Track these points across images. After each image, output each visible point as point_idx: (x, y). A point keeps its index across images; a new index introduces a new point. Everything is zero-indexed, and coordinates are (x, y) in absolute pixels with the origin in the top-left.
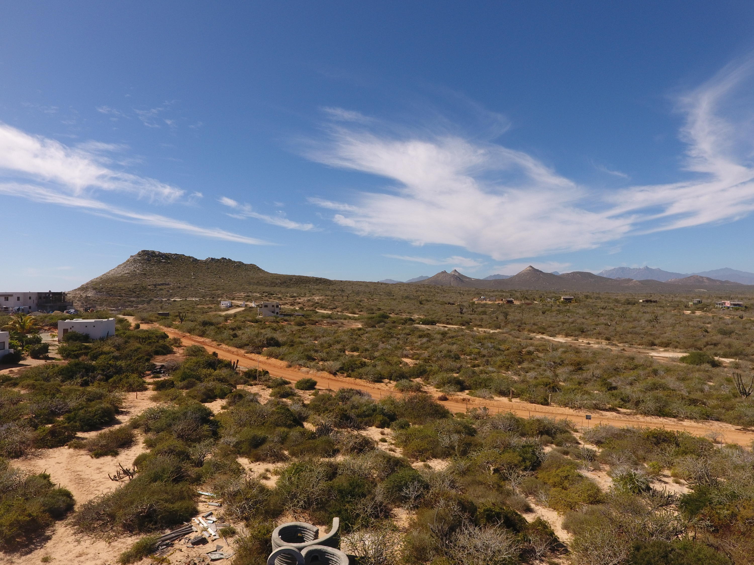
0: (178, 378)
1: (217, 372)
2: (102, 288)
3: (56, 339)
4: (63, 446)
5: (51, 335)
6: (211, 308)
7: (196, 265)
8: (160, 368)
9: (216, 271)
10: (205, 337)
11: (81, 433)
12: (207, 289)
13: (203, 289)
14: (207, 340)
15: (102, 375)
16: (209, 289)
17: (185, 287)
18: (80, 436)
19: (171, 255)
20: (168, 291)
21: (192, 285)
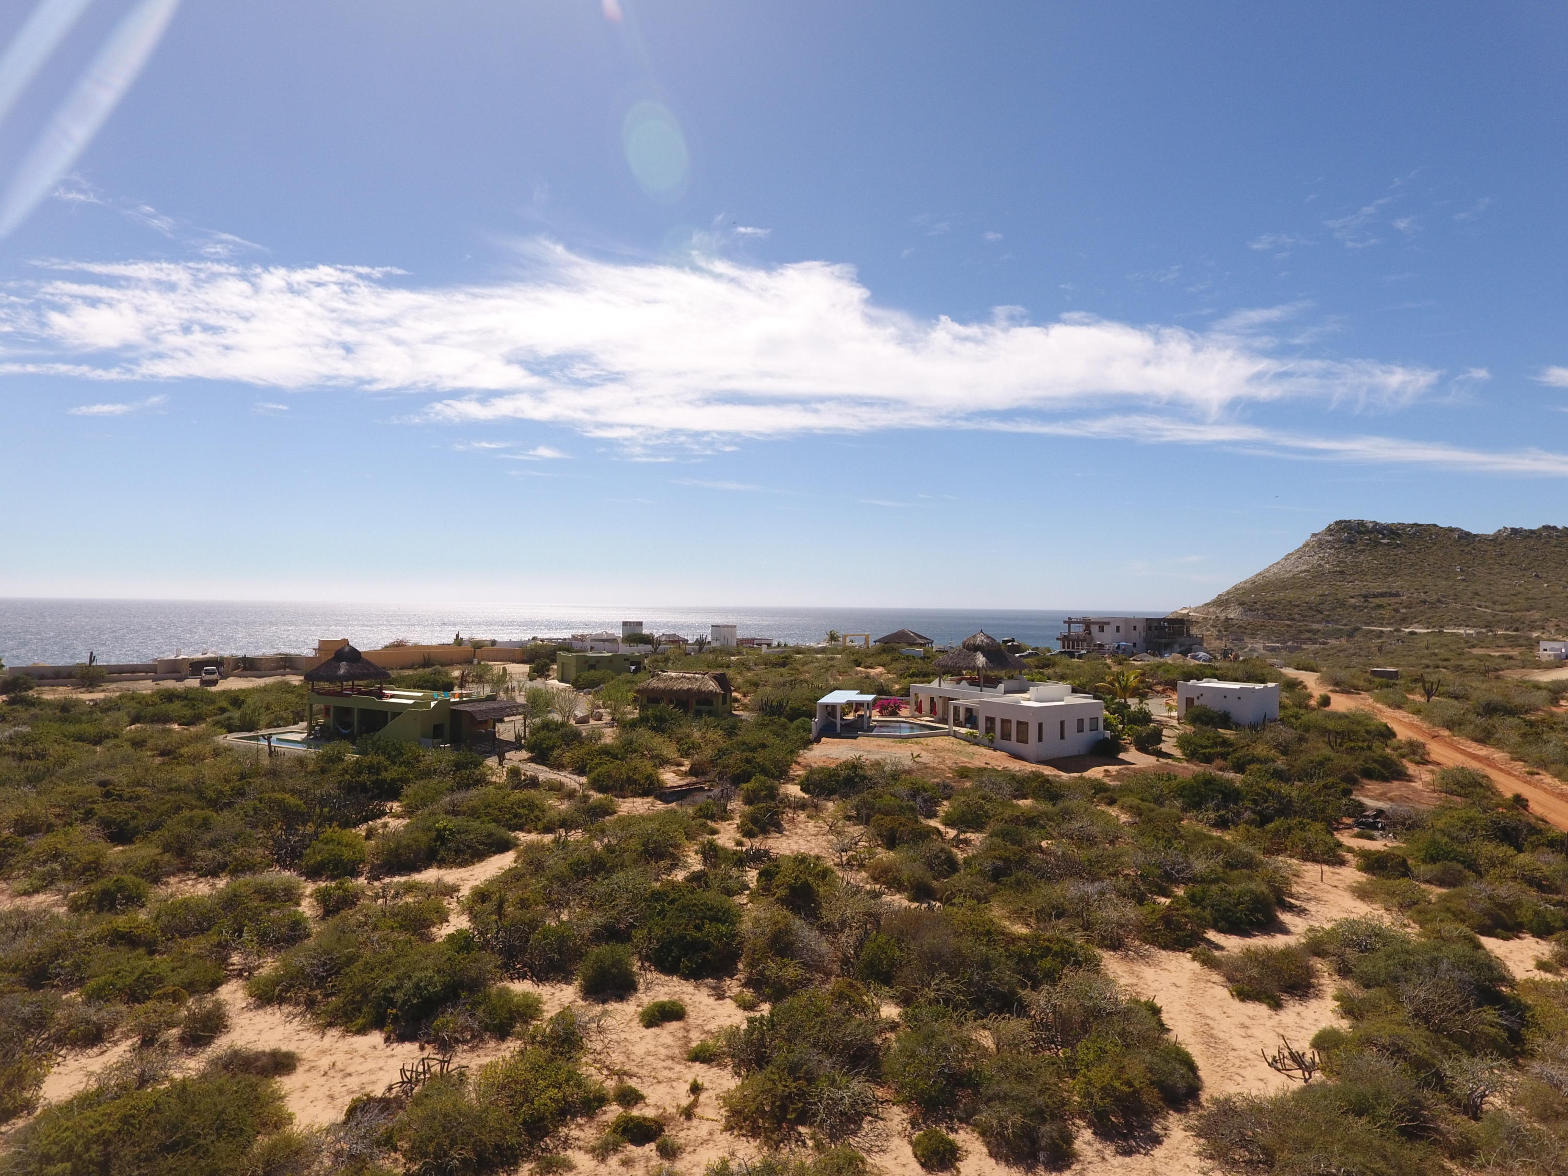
0: (1419, 850)
1: (1523, 858)
2: (1256, 603)
3: (1174, 714)
4: (1183, 951)
5: (1167, 704)
6: (1510, 658)
7: (1469, 548)
8: (1376, 817)
9: (1526, 562)
10: (1493, 746)
11: (1214, 933)
12: (1500, 608)
13: (1486, 607)
14: (1499, 755)
15: (1254, 812)
16: (1506, 607)
17: (1439, 601)
18: (1213, 939)
19: (1403, 526)
20: (1397, 611)
21: (1456, 598)
